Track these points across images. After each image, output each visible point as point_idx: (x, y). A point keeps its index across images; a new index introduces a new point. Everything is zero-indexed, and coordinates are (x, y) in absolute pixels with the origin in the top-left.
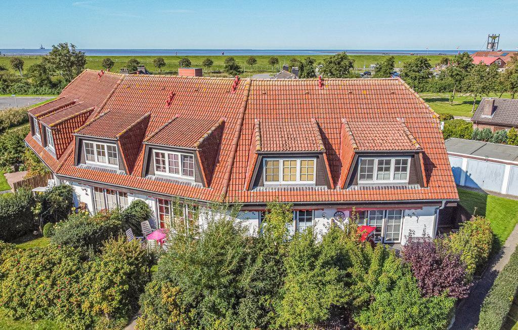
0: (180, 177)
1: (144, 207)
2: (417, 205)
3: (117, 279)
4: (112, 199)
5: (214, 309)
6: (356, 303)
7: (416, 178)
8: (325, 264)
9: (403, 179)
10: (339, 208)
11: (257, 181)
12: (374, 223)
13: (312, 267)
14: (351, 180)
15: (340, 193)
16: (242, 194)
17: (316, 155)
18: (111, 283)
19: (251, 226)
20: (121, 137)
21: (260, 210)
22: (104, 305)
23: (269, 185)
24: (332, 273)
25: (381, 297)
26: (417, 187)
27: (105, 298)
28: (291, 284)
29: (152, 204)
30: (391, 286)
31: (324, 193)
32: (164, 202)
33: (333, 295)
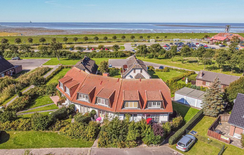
0: (104, 105)
1: (95, 111)
2: (163, 114)
3: (93, 130)
4: (86, 108)
5: (114, 137)
6: (142, 137)
7: (162, 107)
8: (136, 129)
9: (159, 107)
10: (143, 114)
11: (123, 107)
12: (153, 117)
13: (133, 129)
14: (146, 107)
15: (143, 110)
16: (120, 110)
17: (138, 101)
18: (92, 131)
19: (122, 118)
20: (90, 94)
21: (124, 114)
22: (91, 136)
23: (126, 108)
24: (137, 131)
25: (147, 136)
26: (163, 109)
27: (91, 134)
28: (129, 133)
29: (97, 111)
30: (149, 133)
31: (140, 110)
32: (100, 111)
33: (137, 135)
